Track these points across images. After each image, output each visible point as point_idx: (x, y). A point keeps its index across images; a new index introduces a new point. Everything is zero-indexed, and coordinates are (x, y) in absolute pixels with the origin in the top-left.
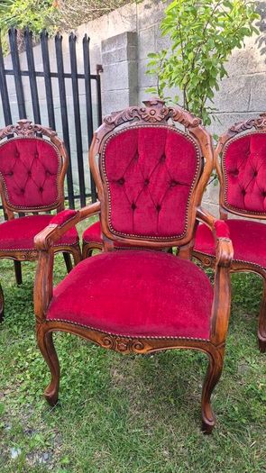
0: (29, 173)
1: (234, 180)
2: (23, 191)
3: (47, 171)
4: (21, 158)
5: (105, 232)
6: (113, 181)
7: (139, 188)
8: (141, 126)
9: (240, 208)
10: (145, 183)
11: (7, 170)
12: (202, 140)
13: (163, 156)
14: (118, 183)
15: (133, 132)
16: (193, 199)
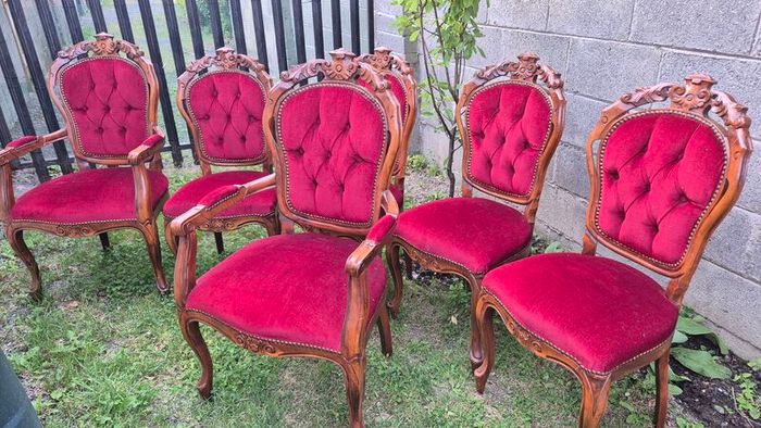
0: (229, 117)
2: (221, 139)
3: (251, 116)
4: (219, 98)
5: (283, 209)
6: (290, 151)
7: (318, 161)
8: (325, 83)
9: (487, 184)
10: (327, 155)
11: (202, 113)
12: (388, 109)
13: (348, 124)
14: (297, 153)
15: (316, 91)
16: (380, 181)
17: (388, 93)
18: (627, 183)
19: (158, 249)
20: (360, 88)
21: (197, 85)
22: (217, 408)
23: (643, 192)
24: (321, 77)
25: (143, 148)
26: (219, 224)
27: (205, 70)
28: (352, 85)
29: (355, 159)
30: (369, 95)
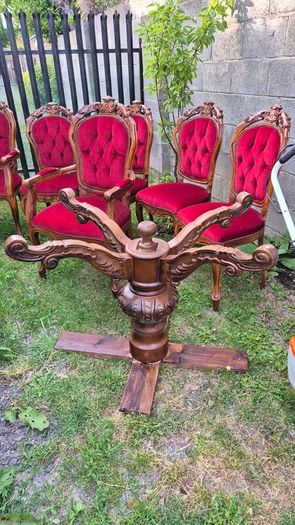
0: (54, 142)
1: (185, 152)
2: (50, 155)
3: (66, 142)
4: (49, 131)
5: (80, 183)
6: (83, 152)
7: (97, 157)
8: (100, 115)
9: (188, 174)
10: (101, 153)
11: (39, 140)
12: (130, 126)
13: (111, 136)
14: (86, 152)
15: (95, 119)
16: (127, 165)
17: (130, 118)
18: (245, 162)
19: (17, 212)
20: (118, 117)
21: (37, 124)
22: (48, 281)
23: (251, 165)
24: (98, 111)
25: (8, 156)
26: (49, 198)
27: (41, 115)
28: (113, 115)
29: (116, 154)
30: (121, 119)
